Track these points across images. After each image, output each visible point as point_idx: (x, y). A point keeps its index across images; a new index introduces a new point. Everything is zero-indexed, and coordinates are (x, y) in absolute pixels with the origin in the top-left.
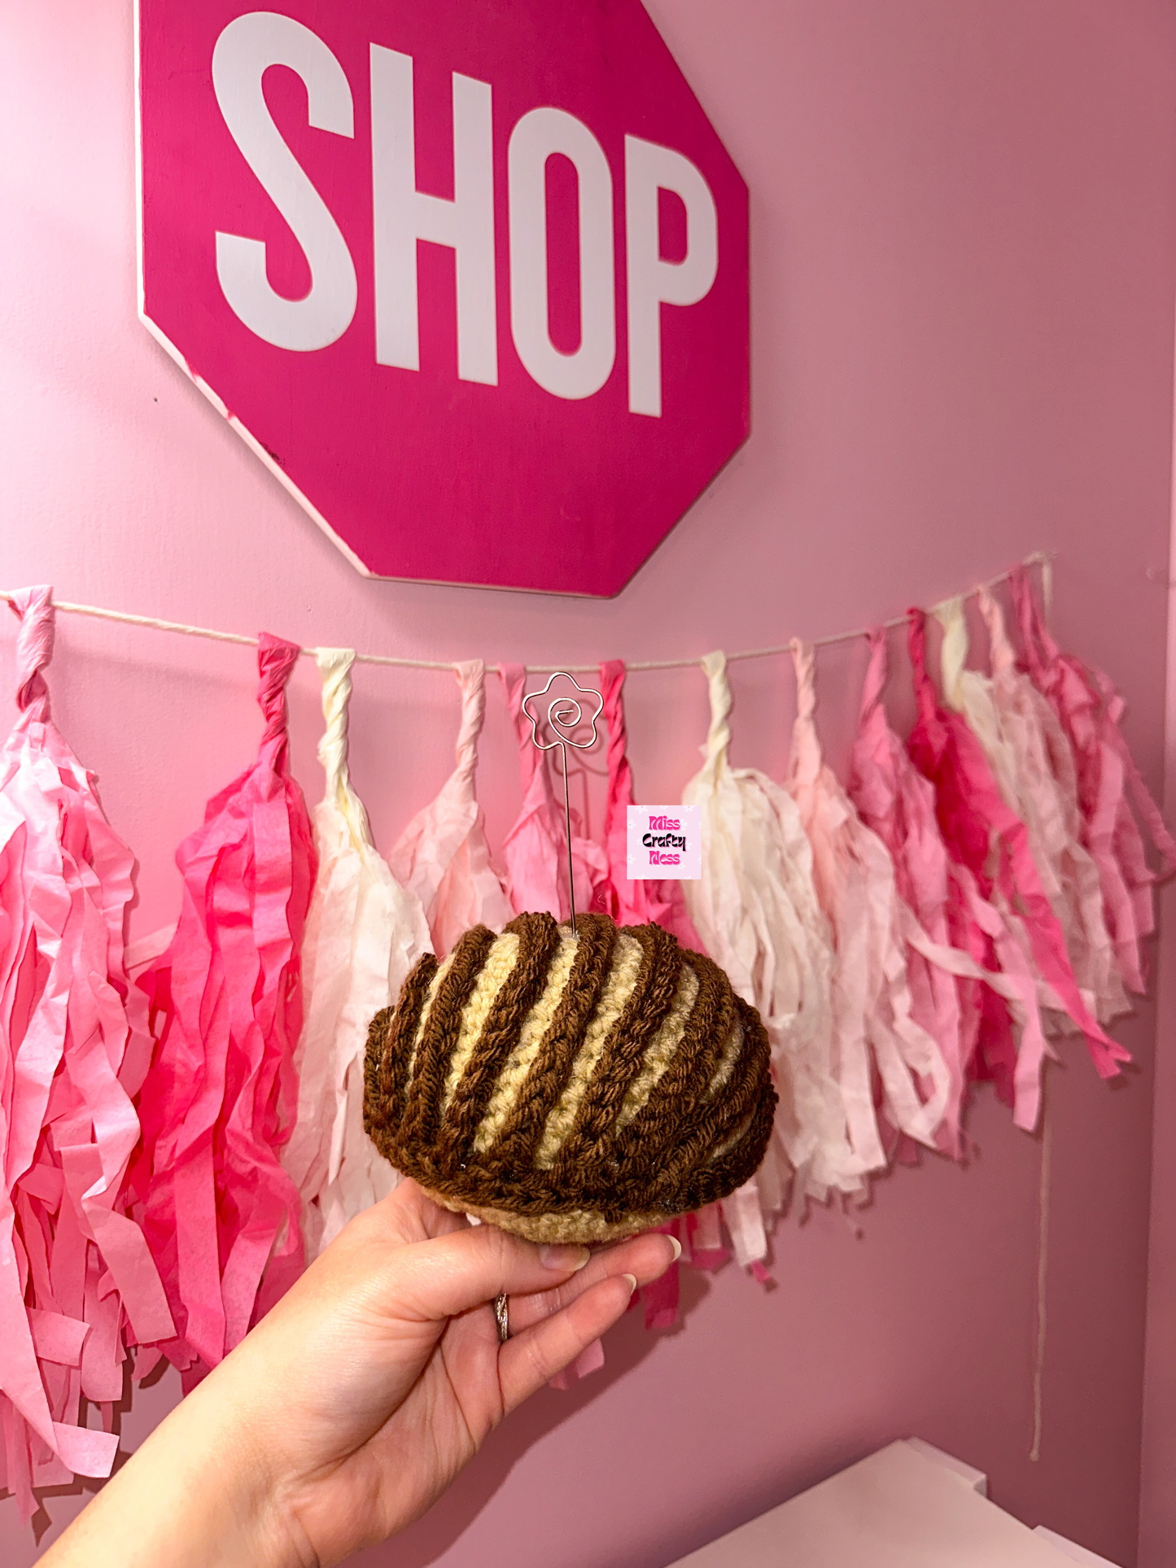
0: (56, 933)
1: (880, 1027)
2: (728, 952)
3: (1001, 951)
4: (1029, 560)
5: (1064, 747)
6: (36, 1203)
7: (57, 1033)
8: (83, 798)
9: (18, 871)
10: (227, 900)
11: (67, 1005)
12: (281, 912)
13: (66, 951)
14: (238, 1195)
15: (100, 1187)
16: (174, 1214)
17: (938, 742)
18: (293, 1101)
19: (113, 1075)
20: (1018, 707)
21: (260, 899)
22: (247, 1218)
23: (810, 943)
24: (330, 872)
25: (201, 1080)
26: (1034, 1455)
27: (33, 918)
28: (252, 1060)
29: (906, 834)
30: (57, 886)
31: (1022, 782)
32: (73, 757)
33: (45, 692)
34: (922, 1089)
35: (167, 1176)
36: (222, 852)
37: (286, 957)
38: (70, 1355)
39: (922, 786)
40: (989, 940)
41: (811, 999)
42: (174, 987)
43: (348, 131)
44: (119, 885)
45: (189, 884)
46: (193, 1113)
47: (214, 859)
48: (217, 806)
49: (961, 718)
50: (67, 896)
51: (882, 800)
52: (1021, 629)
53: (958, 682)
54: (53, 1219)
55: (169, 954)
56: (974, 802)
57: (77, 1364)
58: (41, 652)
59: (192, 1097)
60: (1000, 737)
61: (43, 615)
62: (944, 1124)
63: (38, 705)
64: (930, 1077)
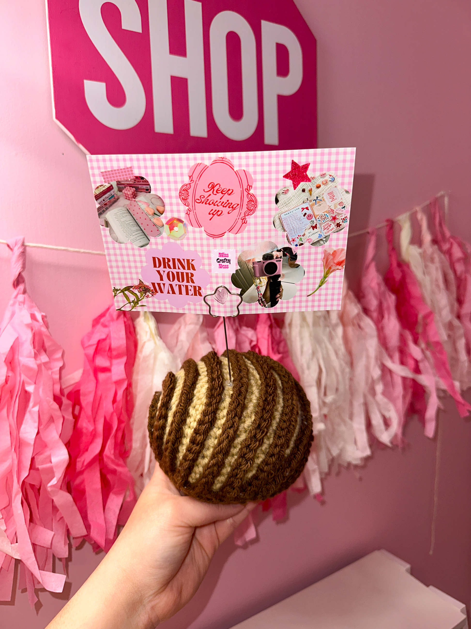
0: (32, 382)
1: (370, 398)
2: (307, 372)
3: (421, 366)
4: (439, 195)
5: (451, 276)
6: (32, 486)
7: (35, 422)
8: (41, 326)
9: (16, 357)
10: (101, 362)
11: (39, 411)
12: (122, 367)
13: (36, 389)
14: (110, 477)
15: (54, 481)
16: (84, 486)
17: (398, 276)
18: (131, 440)
19: (57, 437)
20: (432, 260)
21: (115, 361)
22: (114, 485)
23: (341, 365)
24: (143, 347)
25: (94, 435)
26: (431, 553)
27: (23, 377)
28: (113, 426)
29: (383, 317)
30: (32, 363)
31: (433, 292)
32: (36, 308)
33: (24, 282)
34: (387, 423)
35: (82, 472)
36: (99, 342)
37: (125, 386)
38: (47, 544)
39: (390, 296)
40: (416, 362)
41: (341, 388)
42: (82, 398)
43: (140, 30)
44: (57, 360)
45: (86, 355)
46: (91, 448)
47: (94, 347)
48: (96, 322)
49: (408, 265)
50: (35, 367)
51: (373, 303)
52: (434, 225)
53: (407, 249)
54: (39, 490)
55: (78, 384)
56: (413, 302)
57: (50, 547)
58: (21, 266)
59: (90, 441)
60: (424, 274)
61: (21, 250)
62: (396, 436)
63: (21, 287)
64: (390, 419)
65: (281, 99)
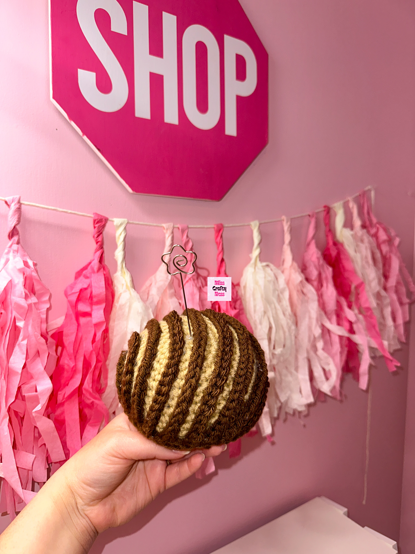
0: (23, 319)
1: (312, 353)
2: (259, 327)
3: (355, 327)
4: (366, 189)
5: (378, 255)
6: (16, 413)
7: (23, 354)
8: (32, 271)
9: (9, 297)
10: (83, 307)
11: (27, 344)
12: (102, 312)
13: (26, 325)
14: (87, 411)
15: (39, 408)
16: (64, 417)
17: (334, 253)
18: (106, 378)
19: (43, 369)
20: (362, 241)
21: (95, 307)
22: (90, 419)
23: (288, 324)
24: (119, 298)
25: (74, 371)
26: (364, 502)
27: (15, 313)
28: (92, 364)
29: (322, 286)
30: (23, 302)
31: (363, 267)
32: (28, 257)
33: (18, 234)
34: (327, 375)
35: (62, 404)
36: (81, 291)
37: (104, 328)
38: (29, 467)
39: (328, 268)
40: (351, 323)
41: (288, 343)
42: (64, 338)
43: (125, 33)
44: (45, 302)
45: (70, 302)
46: (71, 382)
47: (78, 294)
48: (79, 274)
49: (342, 245)
50: (26, 306)
51: (314, 274)
52: (363, 213)
53: (341, 232)
54: (22, 419)
55: (62, 326)
56: (346, 275)
57: (31, 469)
58: (16, 219)
59: (71, 376)
60: (356, 251)
61: (17, 206)
62: (334, 388)
63: (15, 238)
64: (329, 371)
65: (240, 99)
